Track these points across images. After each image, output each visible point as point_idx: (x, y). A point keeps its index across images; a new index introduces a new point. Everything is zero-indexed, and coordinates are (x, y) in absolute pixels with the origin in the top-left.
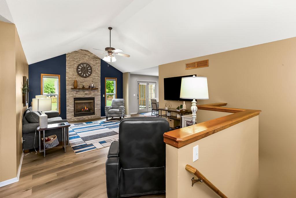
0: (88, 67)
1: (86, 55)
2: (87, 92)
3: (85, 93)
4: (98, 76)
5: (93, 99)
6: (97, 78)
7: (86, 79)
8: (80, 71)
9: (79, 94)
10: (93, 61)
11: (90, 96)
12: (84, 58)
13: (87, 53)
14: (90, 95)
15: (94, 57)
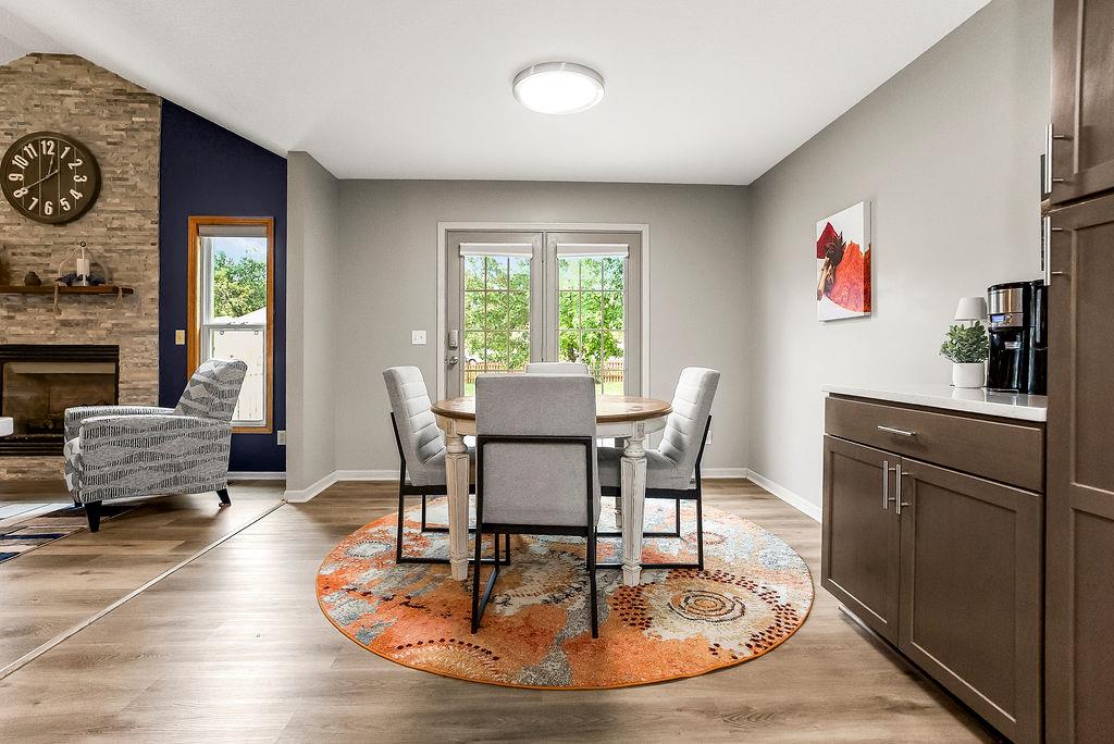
0: (70, 158)
1: (63, 83)
2: (71, 312)
3: (62, 317)
4: (142, 212)
5: (109, 354)
6: (132, 222)
7: (61, 231)
8: (18, 185)
9: (23, 324)
10: (112, 117)
11: (89, 337)
12: (52, 103)
13: (68, 72)
14: (90, 333)
15: (120, 92)
